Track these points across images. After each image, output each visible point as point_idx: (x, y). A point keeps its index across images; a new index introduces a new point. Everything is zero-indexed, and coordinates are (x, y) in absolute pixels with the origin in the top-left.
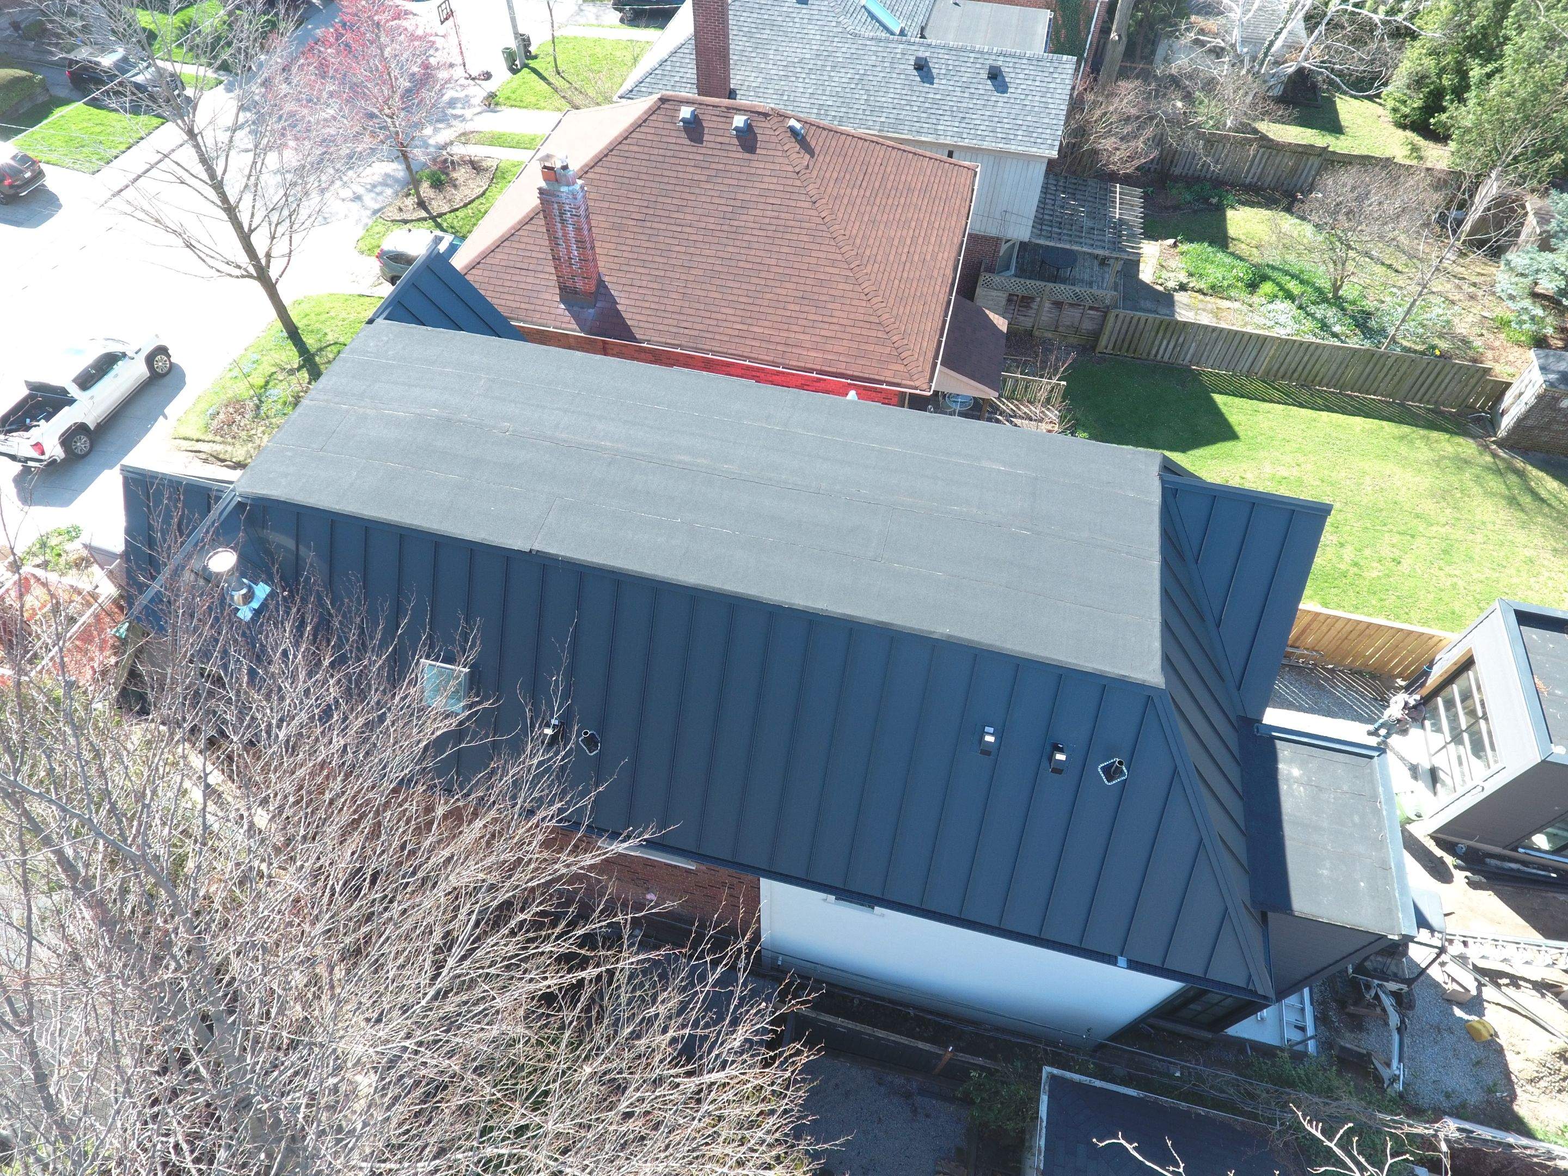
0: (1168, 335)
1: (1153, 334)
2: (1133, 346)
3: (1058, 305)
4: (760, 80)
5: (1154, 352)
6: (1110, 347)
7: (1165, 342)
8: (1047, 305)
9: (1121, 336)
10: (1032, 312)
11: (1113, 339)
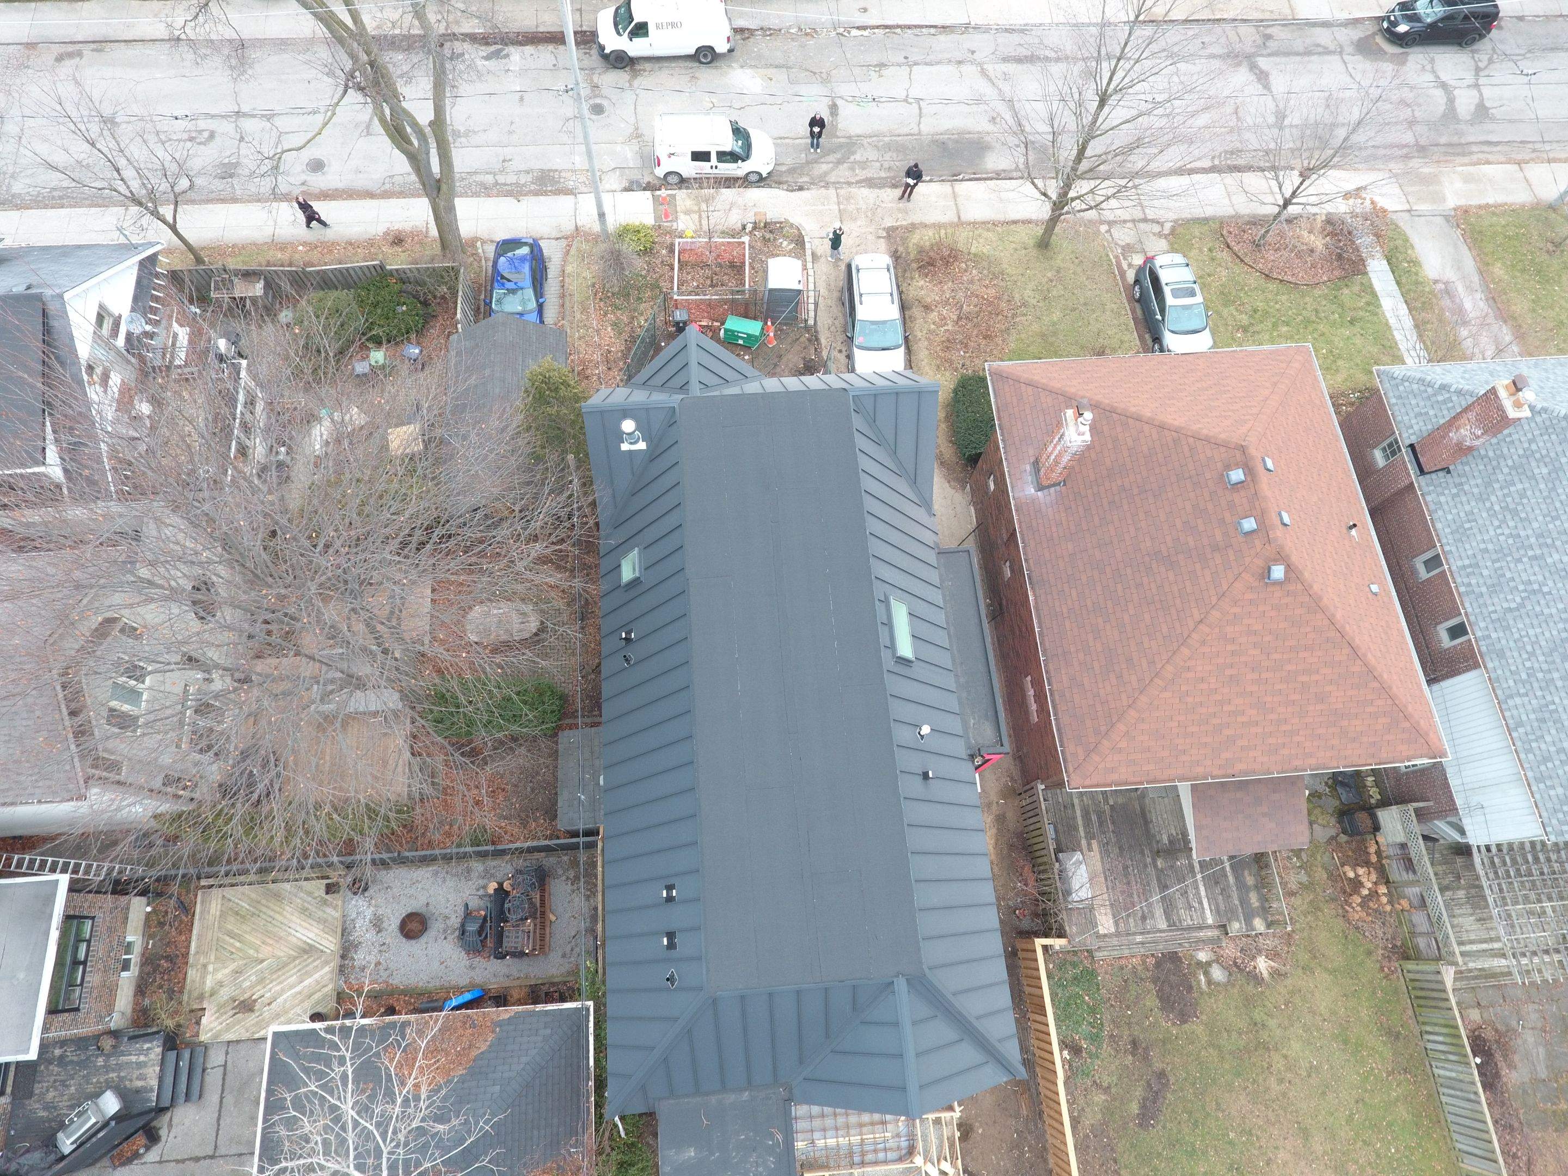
0: (1448, 1040)
1: (1442, 1022)
2: (1422, 1002)
3: (1423, 904)
4: (1476, 490)
5: (1428, 1028)
6: (1411, 976)
7: (1441, 1039)
8: (1416, 890)
9: (1426, 985)
10: (1404, 874)
11: (1418, 976)
